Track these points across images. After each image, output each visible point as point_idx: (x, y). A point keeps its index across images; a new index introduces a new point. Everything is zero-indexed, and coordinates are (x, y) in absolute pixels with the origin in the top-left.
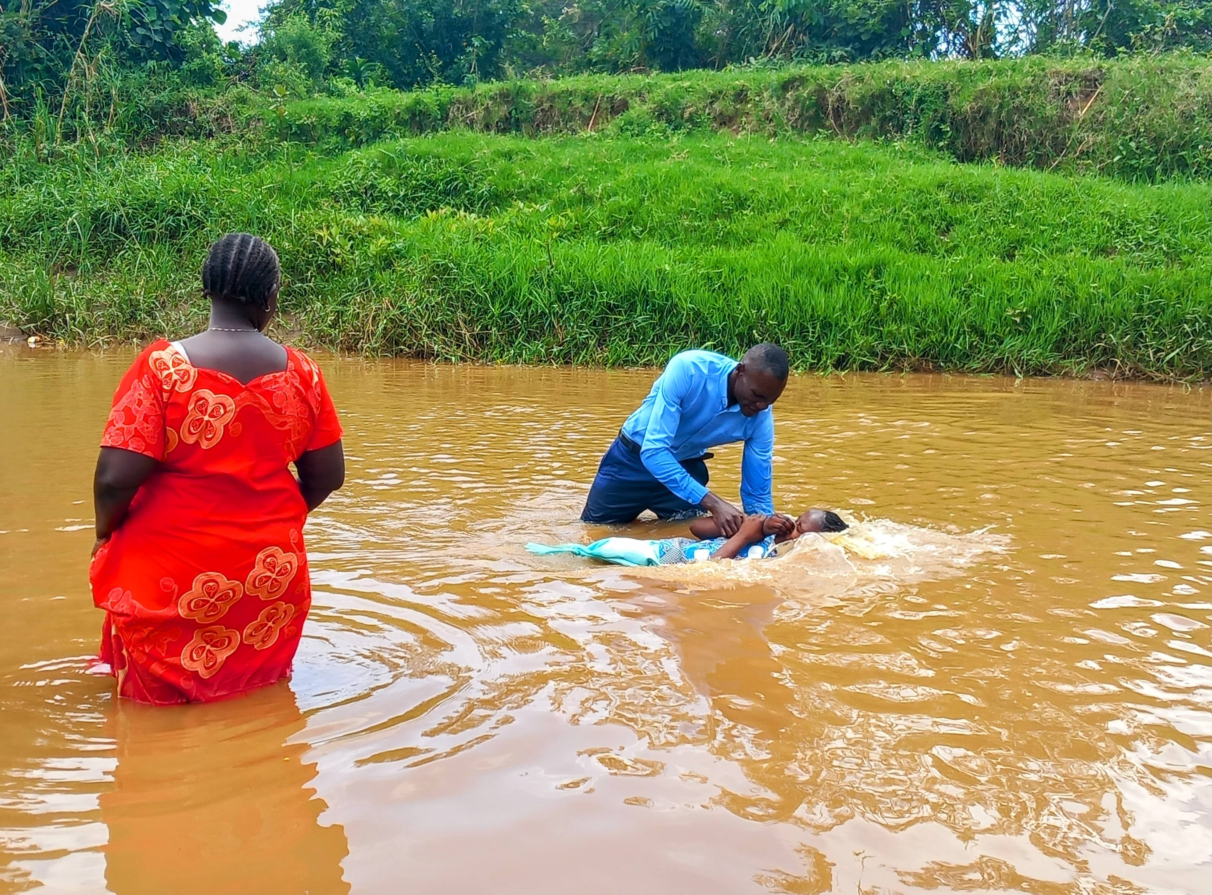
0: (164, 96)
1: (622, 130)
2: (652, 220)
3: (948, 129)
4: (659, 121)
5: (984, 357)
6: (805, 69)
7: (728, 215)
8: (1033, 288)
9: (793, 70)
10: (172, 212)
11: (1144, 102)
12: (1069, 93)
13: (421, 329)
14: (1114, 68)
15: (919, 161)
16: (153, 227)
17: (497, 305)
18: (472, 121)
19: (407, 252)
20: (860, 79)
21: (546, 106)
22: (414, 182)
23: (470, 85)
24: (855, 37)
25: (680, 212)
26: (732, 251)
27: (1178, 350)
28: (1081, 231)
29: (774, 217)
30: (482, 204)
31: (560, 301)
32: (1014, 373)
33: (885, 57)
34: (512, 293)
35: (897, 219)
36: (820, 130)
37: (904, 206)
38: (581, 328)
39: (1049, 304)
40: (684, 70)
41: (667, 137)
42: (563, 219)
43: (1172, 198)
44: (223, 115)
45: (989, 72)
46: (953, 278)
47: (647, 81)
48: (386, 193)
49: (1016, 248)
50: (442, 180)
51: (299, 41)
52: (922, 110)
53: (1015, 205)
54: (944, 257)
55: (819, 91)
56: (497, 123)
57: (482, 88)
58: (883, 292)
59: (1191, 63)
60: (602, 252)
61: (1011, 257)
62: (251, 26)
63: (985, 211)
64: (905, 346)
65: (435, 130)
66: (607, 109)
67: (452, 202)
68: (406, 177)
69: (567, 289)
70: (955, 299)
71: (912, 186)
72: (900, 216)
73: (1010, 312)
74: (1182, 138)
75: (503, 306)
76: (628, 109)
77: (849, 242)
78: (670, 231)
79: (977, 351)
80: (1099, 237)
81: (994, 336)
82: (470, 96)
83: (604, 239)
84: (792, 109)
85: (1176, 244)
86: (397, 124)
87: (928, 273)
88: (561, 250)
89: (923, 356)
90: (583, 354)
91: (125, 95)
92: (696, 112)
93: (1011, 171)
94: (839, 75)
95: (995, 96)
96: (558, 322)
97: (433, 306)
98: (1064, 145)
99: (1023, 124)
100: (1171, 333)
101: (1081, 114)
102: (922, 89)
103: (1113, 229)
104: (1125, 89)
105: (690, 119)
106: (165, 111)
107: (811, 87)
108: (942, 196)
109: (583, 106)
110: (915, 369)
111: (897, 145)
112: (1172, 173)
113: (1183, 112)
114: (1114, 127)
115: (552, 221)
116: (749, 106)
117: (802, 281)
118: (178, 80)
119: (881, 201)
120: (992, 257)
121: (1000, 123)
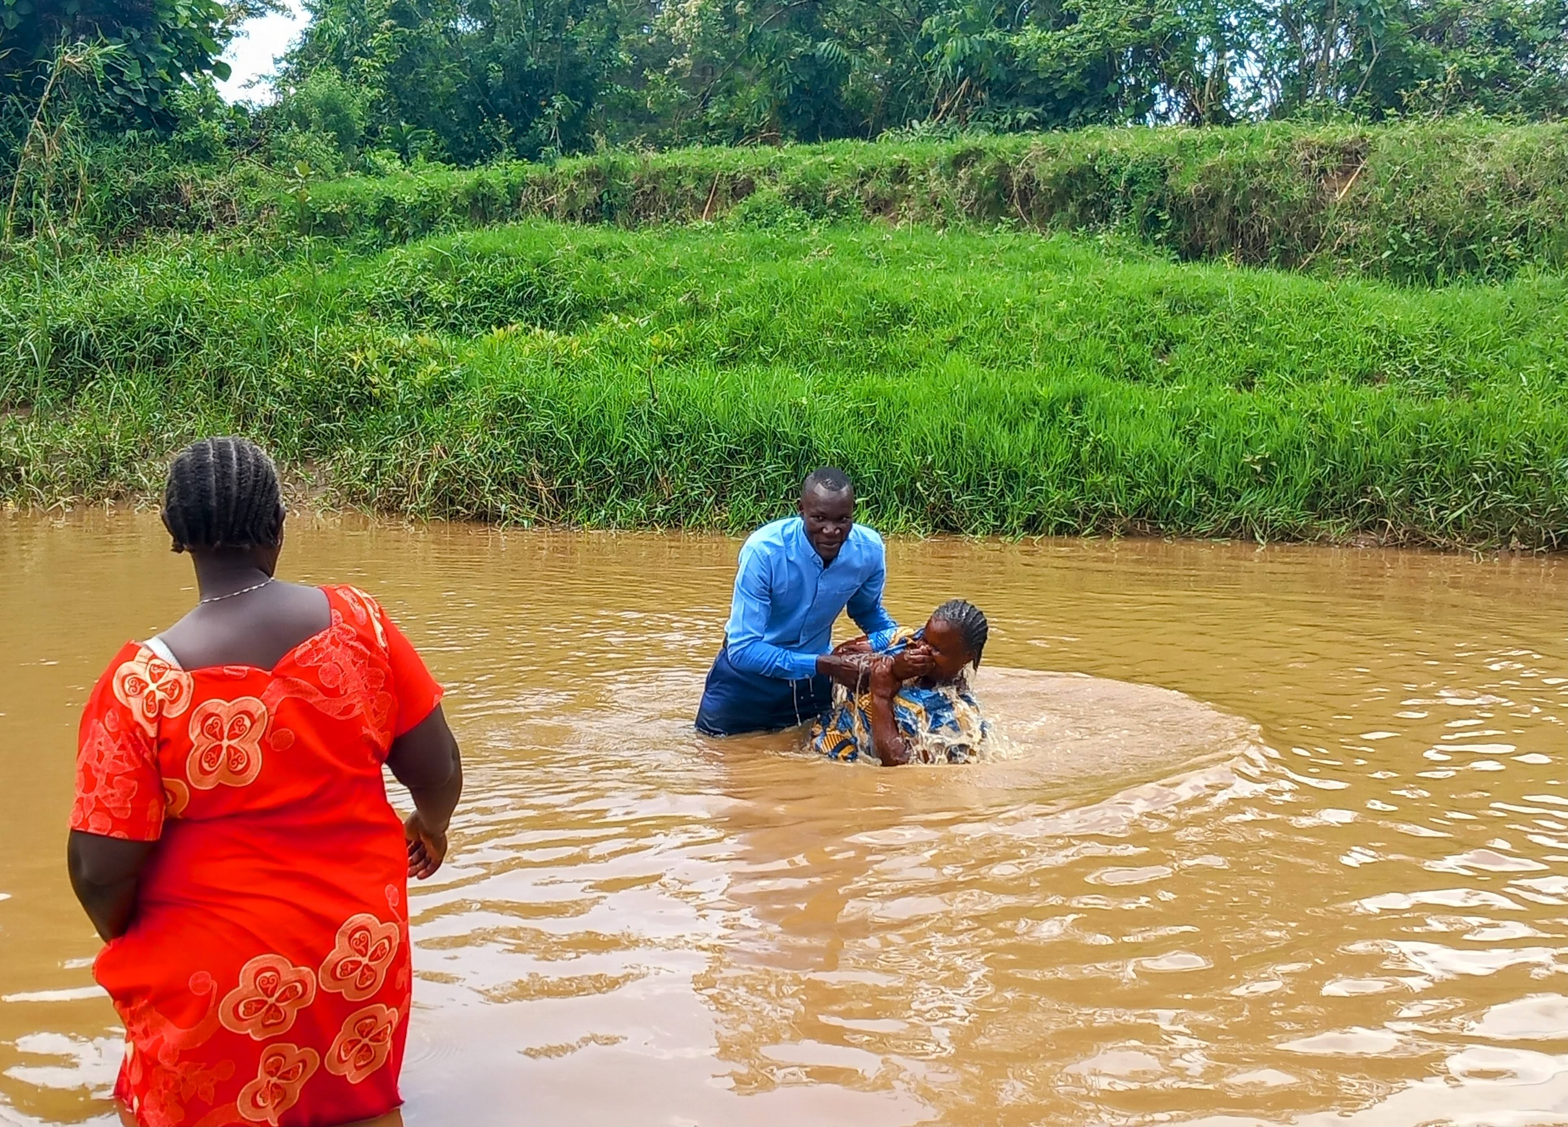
0: (148, 177)
1: (746, 219)
2: (785, 338)
3: (1167, 217)
4: (794, 207)
5: (1215, 516)
6: (981, 139)
7: (883, 331)
8: (1277, 427)
9: (966, 141)
10: (157, 331)
11: (1420, 181)
12: (1323, 170)
13: (483, 484)
14: (1382, 137)
15: (1130, 258)
16: (132, 349)
17: (583, 451)
18: (551, 207)
19: (466, 381)
20: (1053, 153)
21: (648, 187)
22: (475, 289)
23: (549, 161)
24: (1048, 95)
25: (822, 328)
26: (889, 378)
27: (1465, 508)
28: (1339, 352)
29: (943, 333)
30: (565, 316)
31: (665, 445)
32: (1254, 538)
33: (1087, 121)
34: (603, 435)
35: (1102, 337)
36: (1003, 218)
37: (1111, 319)
38: (694, 480)
39: (1299, 447)
40: (826, 141)
41: (805, 229)
42: (670, 337)
43: (1458, 308)
44: (225, 201)
45: (1219, 144)
46: (1175, 414)
47: (779, 154)
48: (439, 304)
49: (1255, 374)
50: (511, 286)
51: (326, 103)
52: (1134, 192)
53: (1254, 317)
54: (1163, 386)
55: (1000, 167)
56: (584, 210)
57: (564, 164)
58: (1085, 432)
59: (1481, 130)
60: (720, 381)
61: (1249, 386)
62: (263, 81)
63: (1215, 326)
64: (1114, 503)
65: (503, 219)
66: (727, 191)
67: (526, 314)
68: (465, 283)
69: (675, 429)
70: (1177, 441)
71: (1120, 293)
72: (1105, 332)
73: (1248, 458)
74: (1471, 228)
75: (590, 453)
76: (754, 192)
77: (1040, 367)
78: (808, 353)
79: (1206, 509)
80: (1363, 359)
81: (1228, 489)
82: (548, 175)
83: (723, 363)
84: (966, 191)
85: (1462, 368)
86: (453, 212)
87: (1142, 407)
88: (668, 378)
89: (1138, 515)
90: (696, 515)
91: (97, 175)
92: (843, 195)
93: (1249, 272)
94: (1025, 147)
95: (1226, 175)
96: (663, 473)
97: (500, 453)
98: (1318, 237)
99: (1264, 211)
100: (1456, 485)
101: (1339, 196)
102: (1133, 166)
103: (1380, 348)
104: (1395, 165)
105: (835, 205)
106: (149, 196)
107: (991, 163)
108: (1160, 306)
109: (696, 188)
110: (1128, 533)
111: (1102, 238)
112: (1458, 273)
113: (1471, 194)
114: (1381, 214)
115: (655, 340)
116: (911, 187)
117: (980, 417)
118: (166, 156)
119: (1080, 313)
120: (1224, 385)
121: (1234, 209)
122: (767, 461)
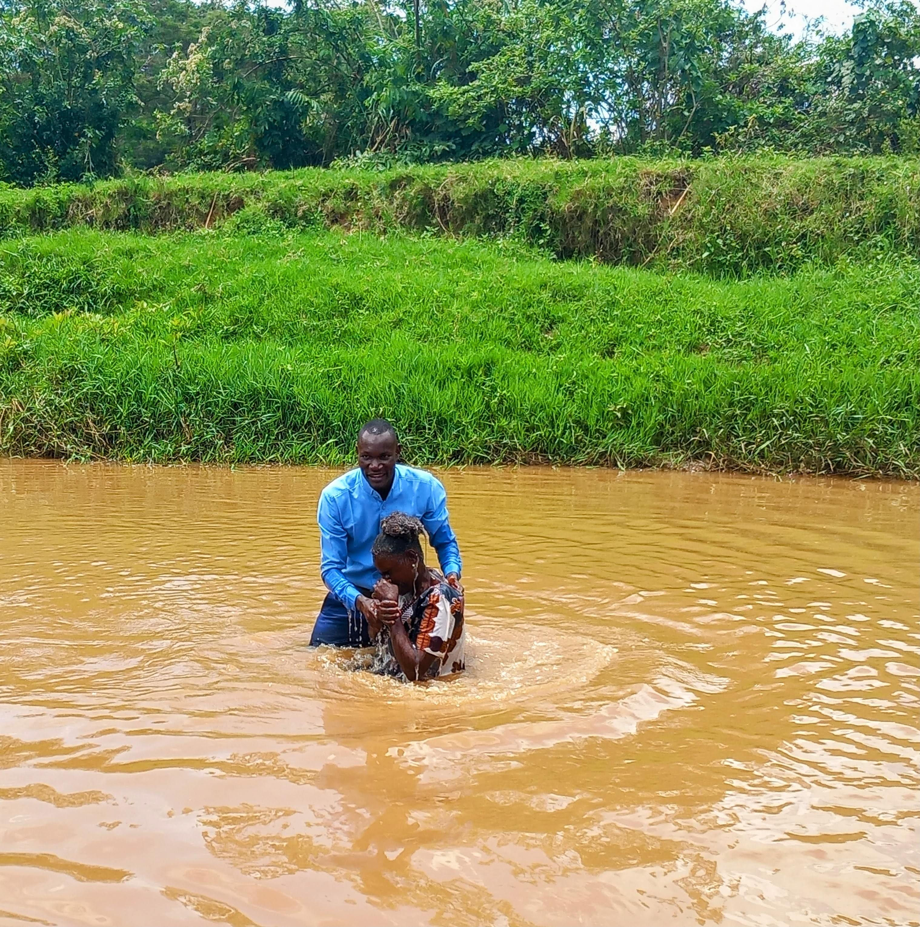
1: (238, 228)
2: (273, 320)
3: (548, 228)
4: (273, 218)
5: (589, 450)
6: (412, 169)
7: (345, 314)
8: (632, 385)
9: (400, 170)
11: (729, 201)
13: (51, 429)
14: (701, 169)
15: (521, 258)
17: (125, 405)
18: (91, 218)
19: (35, 352)
20: (463, 179)
21: (164, 203)
22: (37, 281)
23: (89, 183)
24: (456, 132)
25: (299, 312)
26: (350, 349)
27: (768, 443)
28: (674, 329)
29: (389, 316)
30: (106, 301)
31: (186, 400)
32: (616, 465)
33: (486, 154)
34: (140, 393)
35: (504, 318)
36: (428, 227)
37: (510, 305)
38: (208, 426)
39: (647, 400)
40: (296, 168)
41: (282, 235)
42: (186, 318)
43: (759, 296)
45: (584, 174)
46: (558, 375)
47: (261, 179)
48: (10, 292)
49: (615, 345)
50: (65, 279)
52: (523, 209)
53: (613, 304)
54: (549, 355)
55: (425, 190)
56: (116, 220)
57: (101, 185)
58: (494, 389)
59: (773, 163)
60: (226, 352)
61: (611, 354)
63: (585, 310)
64: (516, 440)
65: (55, 227)
66: (223, 206)
67: (76, 300)
68: (29, 276)
69: (193, 388)
70: (560, 395)
71: (517, 286)
72: (506, 315)
73: (612, 407)
74: (766, 235)
76: (243, 207)
77: (460, 341)
78: (290, 330)
79: (582, 444)
80: (691, 334)
81: (597, 430)
82: (89, 194)
83: (227, 338)
84: (400, 207)
85: (763, 340)
86: (17, 221)
87: (534, 370)
88: (186, 349)
89: (533, 450)
90: (211, 452)
92: (309, 210)
93: (607, 269)
94: (443, 175)
95: (590, 196)
96: (186, 421)
98: (657, 242)
99: (618, 223)
100: (760, 427)
101: (672, 212)
102: (522, 189)
103: (704, 326)
104: (711, 189)
105: (304, 217)
107: (418, 186)
108: (545, 295)
109: (200, 204)
110: (526, 463)
111: (501, 242)
112: (757, 269)
113: (766, 210)
114: (702, 226)
115: (175, 321)
116: (359, 204)
117: (417, 378)
119: (488, 300)
120: (593, 354)
121: (596, 222)
122: (263, 411)
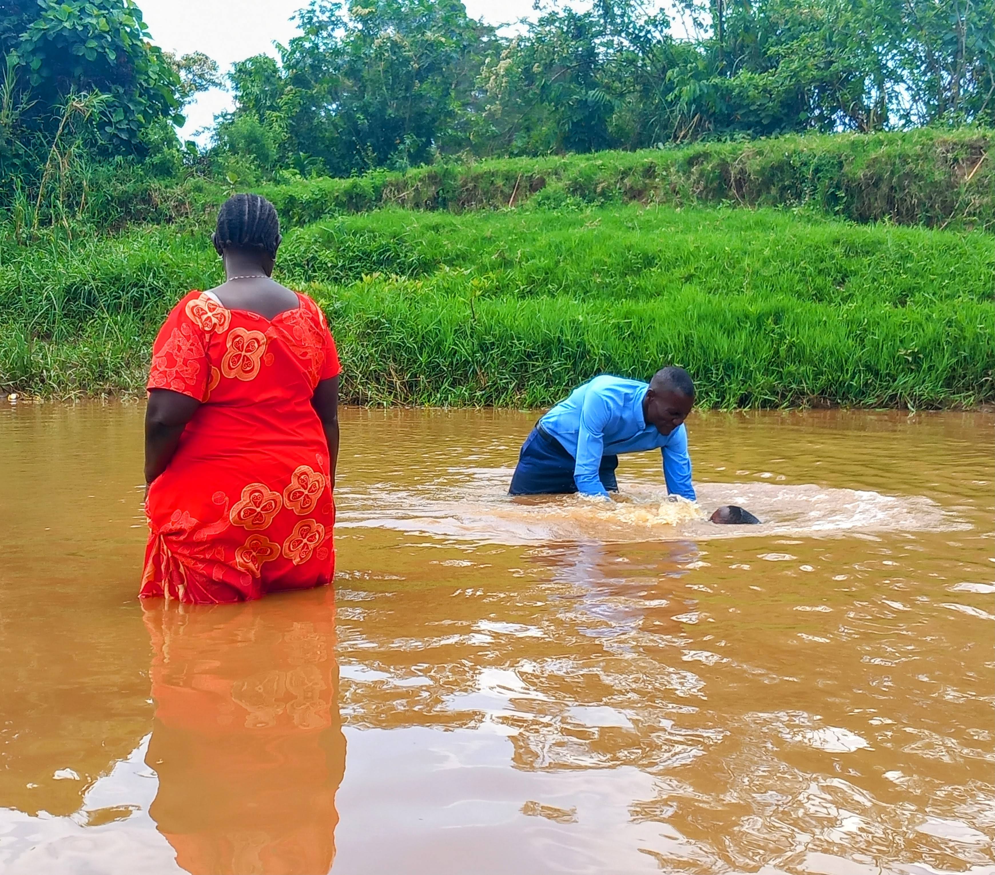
0: (129, 187)
1: (539, 205)
2: (567, 279)
3: (843, 195)
4: (574, 196)
5: (878, 393)
6: (708, 145)
7: (637, 272)
8: (923, 331)
9: (698, 147)
10: (136, 285)
12: (956, 160)
13: (356, 378)
15: (816, 223)
16: (119, 298)
17: (425, 355)
18: (403, 201)
19: (344, 312)
20: (760, 153)
21: (470, 185)
22: (351, 254)
23: (403, 170)
24: (756, 121)
25: (593, 271)
26: (641, 304)
28: (968, 279)
29: (680, 272)
30: (413, 271)
31: (482, 350)
32: (907, 408)
33: (783, 132)
34: (439, 344)
35: (796, 272)
36: (724, 200)
37: (802, 260)
38: (502, 374)
39: (939, 344)
40: (596, 151)
41: (581, 210)
42: (485, 280)
44: (182, 203)
45: (880, 143)
46: (849, 323)
47: (563, 161)
48: (326, 264)
49: (908, 296)
50: (376, 251)
51: (249, 137)
52: (819, 178)
53: (907, 257)
54: (840, 304)
55: (722, 164)
56: (426, 201)
57: (412, 172)
58: (782, 336)
60: (521, 306)
61: (904, 304)
62: (206, 131)
63: (878, 263)
64: (805, 385)
65: (370, 209)
66: (526, 187)
67: (385, 269)
68: (344, 250)
69: (489, 339)
70: (850, 341)
71: (809, 242)
72: (799, 269)
73: (903, 352)
75: (429, 357)
76: (545, 186)
77: (749, 293)
78: (584, 288)
79: (871, 388)
80: (985, 284)
81: (888, 374)
82: (401, 179)
83: (523, 296)
84: (697, 182)
86: (335, 205)
87: (824, 319)
88: (485, 304)
89: (822, 393)
90: (503, 396)
91: (95, 185)
92: (608, 187)
93: (902, 228)
94: (740, 149)
95: (886, 164)
96: (481, 369)
97: (367, 358)
98: (953, 207)
99: (914, 189)
101: (968, 178)
102: (819, 159)
105: (603, 194)
106: (130, 200)
107: (715, 161)
108: (838, 251)
109: (504, 185)
110: (814, 406)
111: (796, 210)
115: (476, 282)
116: (657, 180)
117: (706, 327)
118: (142, 173)
119: (781, 256)
120: (885, 303)
121: (892, 188)
122: (554, 359)
